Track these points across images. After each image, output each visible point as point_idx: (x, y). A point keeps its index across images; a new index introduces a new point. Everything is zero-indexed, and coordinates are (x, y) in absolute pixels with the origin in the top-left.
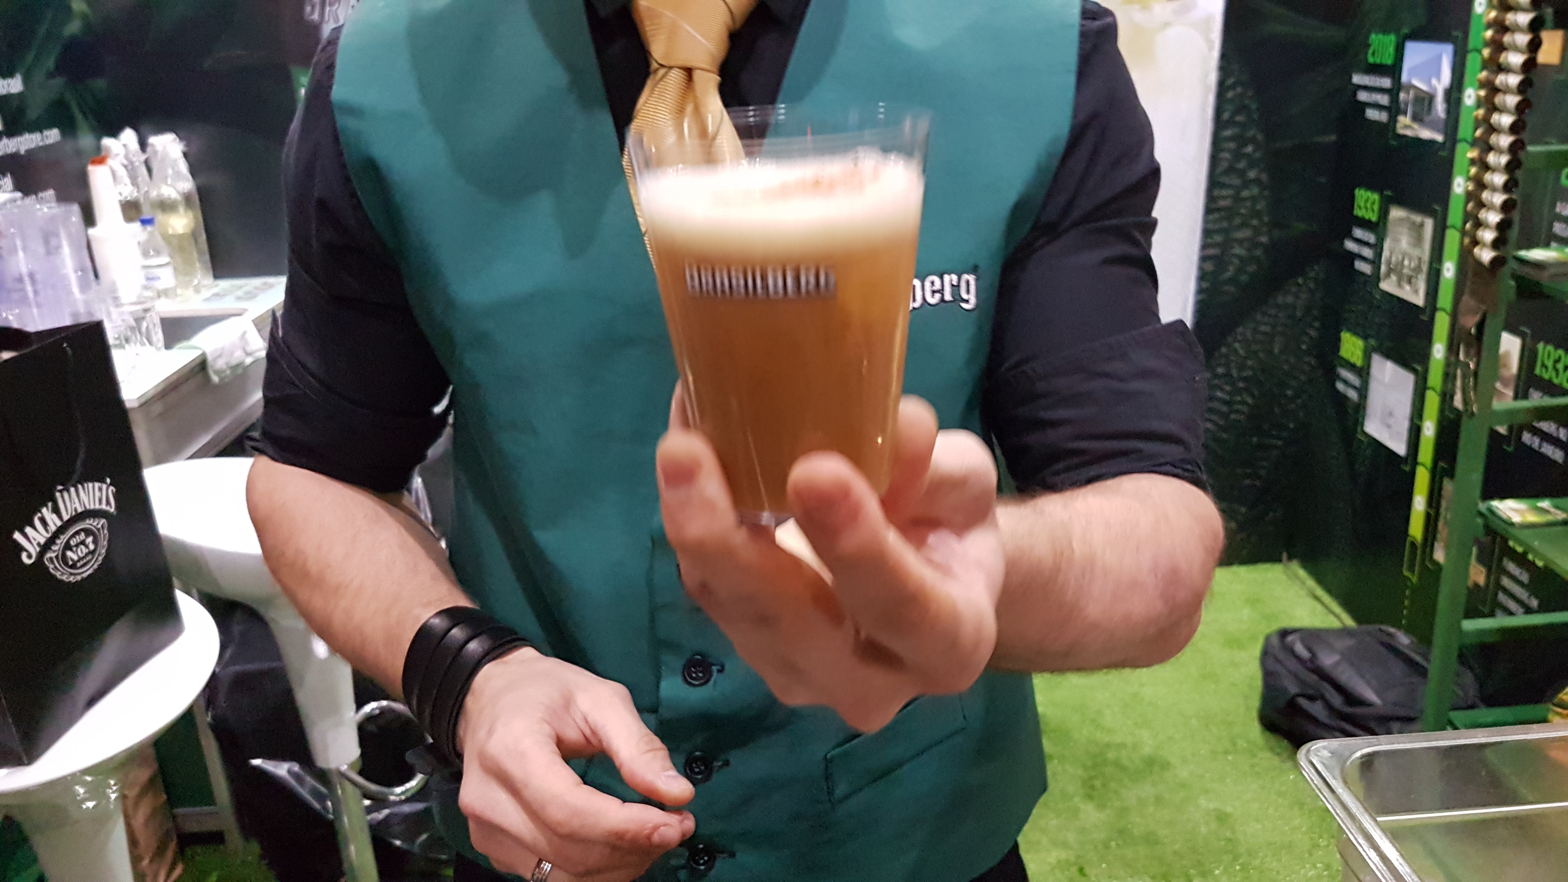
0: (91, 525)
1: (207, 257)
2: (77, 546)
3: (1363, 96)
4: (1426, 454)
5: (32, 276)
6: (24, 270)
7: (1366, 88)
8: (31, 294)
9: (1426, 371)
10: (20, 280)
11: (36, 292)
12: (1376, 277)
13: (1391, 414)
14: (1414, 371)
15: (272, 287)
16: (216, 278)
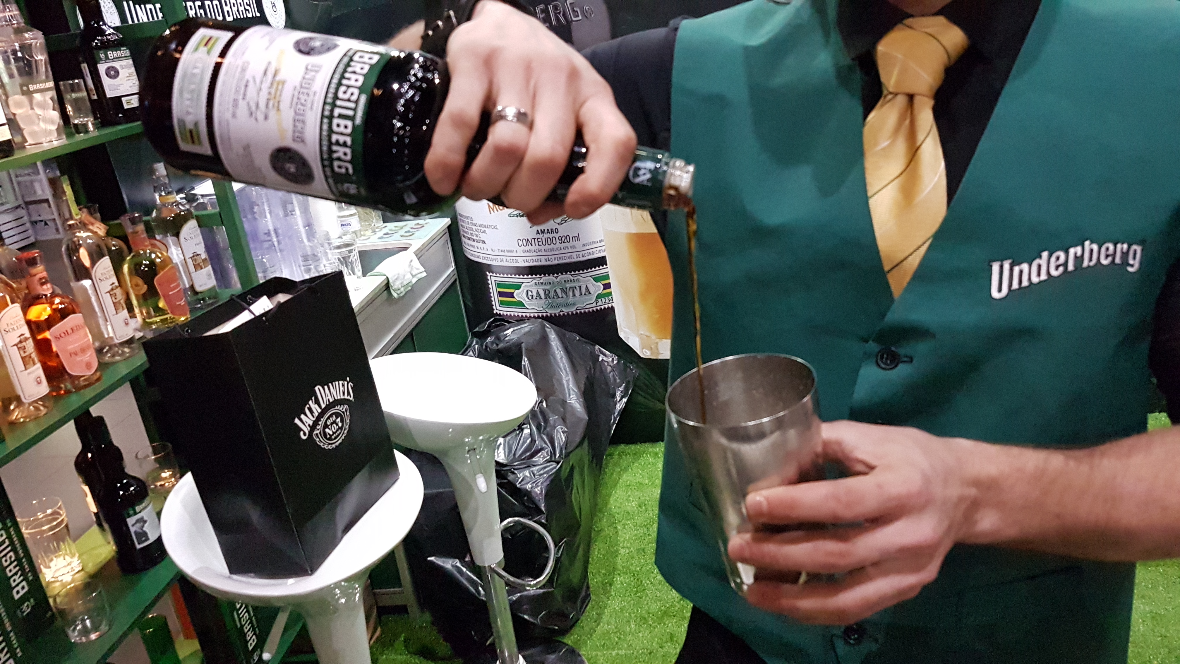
0: (338, 410)
2: (332, 424)
15: (423, 226)
16: (384, 222)
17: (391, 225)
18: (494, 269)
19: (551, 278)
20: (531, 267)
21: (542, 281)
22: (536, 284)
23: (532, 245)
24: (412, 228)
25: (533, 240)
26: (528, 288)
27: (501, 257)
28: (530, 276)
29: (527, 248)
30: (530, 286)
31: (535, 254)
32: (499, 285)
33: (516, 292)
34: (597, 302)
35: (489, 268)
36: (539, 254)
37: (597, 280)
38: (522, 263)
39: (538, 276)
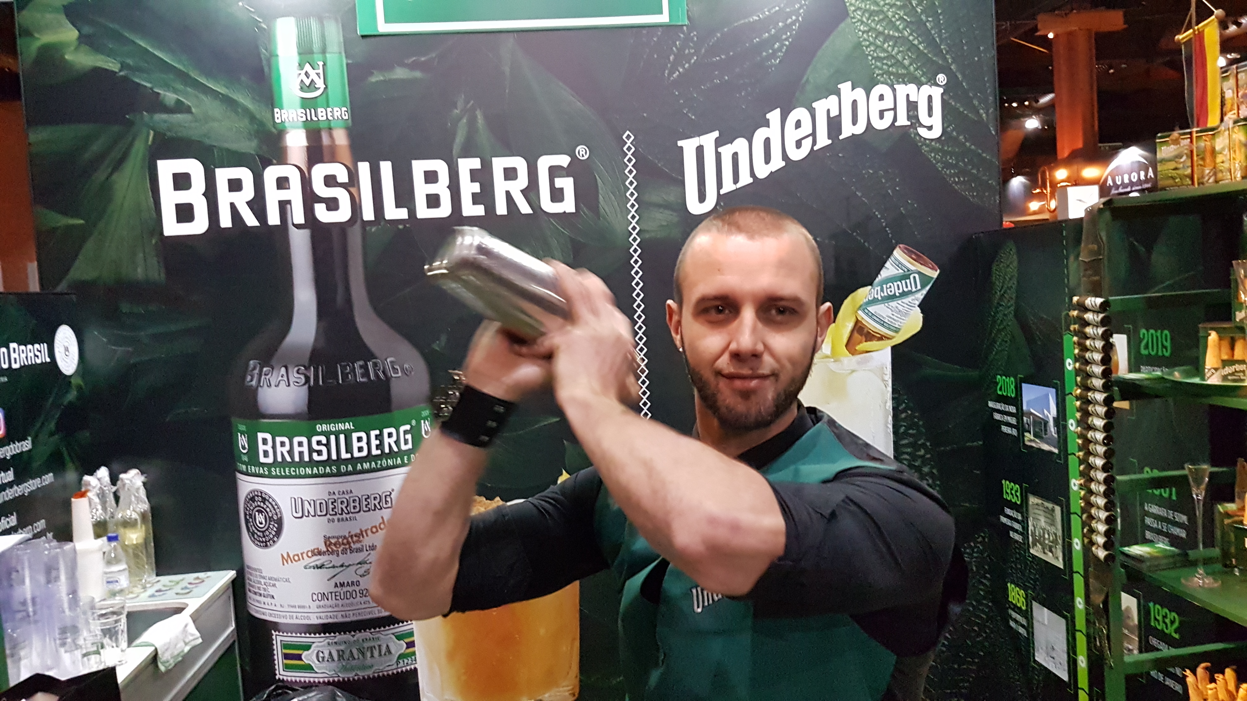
1: (153, 559)
3: (997, 416)
4: (1083, 681)
5: (33, 600)
6: (29, 596)
7: (999, 411)
8: (31, 614)
9: (1073, 618)
10: (24, 603)
11: (35, 612)
12: (1025, 546)
13: (1053, 649)
14: (1064, 617)
15: (203, 581)
16: (157, 575)
17: (165, 580)
18: (280, 627)
19: (347, 637)
20: (324, 625)
21: (335, 640)
22: (329, 644)
23: (328, 599)
24: (190, 584)
25: (330, 595)
26: (321, 649)
27: (291, 614)
28: (322, 635)
29: (322, 603)
30: (322, 646)
31: (330, 609)
32: (285, 646)
33: (305, 654)
34: (398, 662)
35: (275, 626)
36: (335, 609)
37: (399, 637)
38: (314, 620)
39: (332, 634)
